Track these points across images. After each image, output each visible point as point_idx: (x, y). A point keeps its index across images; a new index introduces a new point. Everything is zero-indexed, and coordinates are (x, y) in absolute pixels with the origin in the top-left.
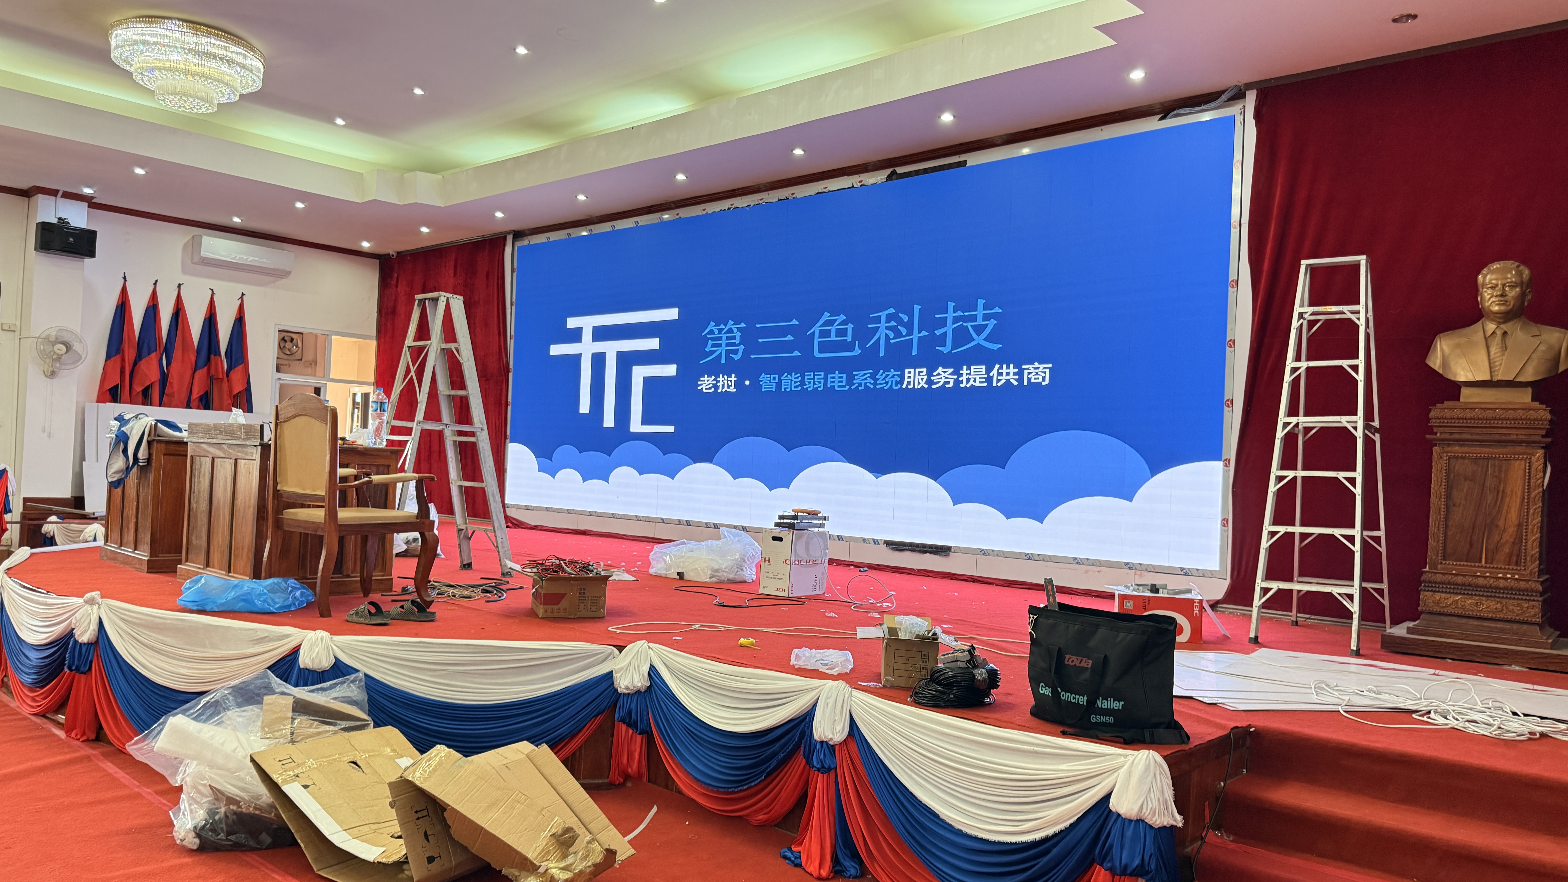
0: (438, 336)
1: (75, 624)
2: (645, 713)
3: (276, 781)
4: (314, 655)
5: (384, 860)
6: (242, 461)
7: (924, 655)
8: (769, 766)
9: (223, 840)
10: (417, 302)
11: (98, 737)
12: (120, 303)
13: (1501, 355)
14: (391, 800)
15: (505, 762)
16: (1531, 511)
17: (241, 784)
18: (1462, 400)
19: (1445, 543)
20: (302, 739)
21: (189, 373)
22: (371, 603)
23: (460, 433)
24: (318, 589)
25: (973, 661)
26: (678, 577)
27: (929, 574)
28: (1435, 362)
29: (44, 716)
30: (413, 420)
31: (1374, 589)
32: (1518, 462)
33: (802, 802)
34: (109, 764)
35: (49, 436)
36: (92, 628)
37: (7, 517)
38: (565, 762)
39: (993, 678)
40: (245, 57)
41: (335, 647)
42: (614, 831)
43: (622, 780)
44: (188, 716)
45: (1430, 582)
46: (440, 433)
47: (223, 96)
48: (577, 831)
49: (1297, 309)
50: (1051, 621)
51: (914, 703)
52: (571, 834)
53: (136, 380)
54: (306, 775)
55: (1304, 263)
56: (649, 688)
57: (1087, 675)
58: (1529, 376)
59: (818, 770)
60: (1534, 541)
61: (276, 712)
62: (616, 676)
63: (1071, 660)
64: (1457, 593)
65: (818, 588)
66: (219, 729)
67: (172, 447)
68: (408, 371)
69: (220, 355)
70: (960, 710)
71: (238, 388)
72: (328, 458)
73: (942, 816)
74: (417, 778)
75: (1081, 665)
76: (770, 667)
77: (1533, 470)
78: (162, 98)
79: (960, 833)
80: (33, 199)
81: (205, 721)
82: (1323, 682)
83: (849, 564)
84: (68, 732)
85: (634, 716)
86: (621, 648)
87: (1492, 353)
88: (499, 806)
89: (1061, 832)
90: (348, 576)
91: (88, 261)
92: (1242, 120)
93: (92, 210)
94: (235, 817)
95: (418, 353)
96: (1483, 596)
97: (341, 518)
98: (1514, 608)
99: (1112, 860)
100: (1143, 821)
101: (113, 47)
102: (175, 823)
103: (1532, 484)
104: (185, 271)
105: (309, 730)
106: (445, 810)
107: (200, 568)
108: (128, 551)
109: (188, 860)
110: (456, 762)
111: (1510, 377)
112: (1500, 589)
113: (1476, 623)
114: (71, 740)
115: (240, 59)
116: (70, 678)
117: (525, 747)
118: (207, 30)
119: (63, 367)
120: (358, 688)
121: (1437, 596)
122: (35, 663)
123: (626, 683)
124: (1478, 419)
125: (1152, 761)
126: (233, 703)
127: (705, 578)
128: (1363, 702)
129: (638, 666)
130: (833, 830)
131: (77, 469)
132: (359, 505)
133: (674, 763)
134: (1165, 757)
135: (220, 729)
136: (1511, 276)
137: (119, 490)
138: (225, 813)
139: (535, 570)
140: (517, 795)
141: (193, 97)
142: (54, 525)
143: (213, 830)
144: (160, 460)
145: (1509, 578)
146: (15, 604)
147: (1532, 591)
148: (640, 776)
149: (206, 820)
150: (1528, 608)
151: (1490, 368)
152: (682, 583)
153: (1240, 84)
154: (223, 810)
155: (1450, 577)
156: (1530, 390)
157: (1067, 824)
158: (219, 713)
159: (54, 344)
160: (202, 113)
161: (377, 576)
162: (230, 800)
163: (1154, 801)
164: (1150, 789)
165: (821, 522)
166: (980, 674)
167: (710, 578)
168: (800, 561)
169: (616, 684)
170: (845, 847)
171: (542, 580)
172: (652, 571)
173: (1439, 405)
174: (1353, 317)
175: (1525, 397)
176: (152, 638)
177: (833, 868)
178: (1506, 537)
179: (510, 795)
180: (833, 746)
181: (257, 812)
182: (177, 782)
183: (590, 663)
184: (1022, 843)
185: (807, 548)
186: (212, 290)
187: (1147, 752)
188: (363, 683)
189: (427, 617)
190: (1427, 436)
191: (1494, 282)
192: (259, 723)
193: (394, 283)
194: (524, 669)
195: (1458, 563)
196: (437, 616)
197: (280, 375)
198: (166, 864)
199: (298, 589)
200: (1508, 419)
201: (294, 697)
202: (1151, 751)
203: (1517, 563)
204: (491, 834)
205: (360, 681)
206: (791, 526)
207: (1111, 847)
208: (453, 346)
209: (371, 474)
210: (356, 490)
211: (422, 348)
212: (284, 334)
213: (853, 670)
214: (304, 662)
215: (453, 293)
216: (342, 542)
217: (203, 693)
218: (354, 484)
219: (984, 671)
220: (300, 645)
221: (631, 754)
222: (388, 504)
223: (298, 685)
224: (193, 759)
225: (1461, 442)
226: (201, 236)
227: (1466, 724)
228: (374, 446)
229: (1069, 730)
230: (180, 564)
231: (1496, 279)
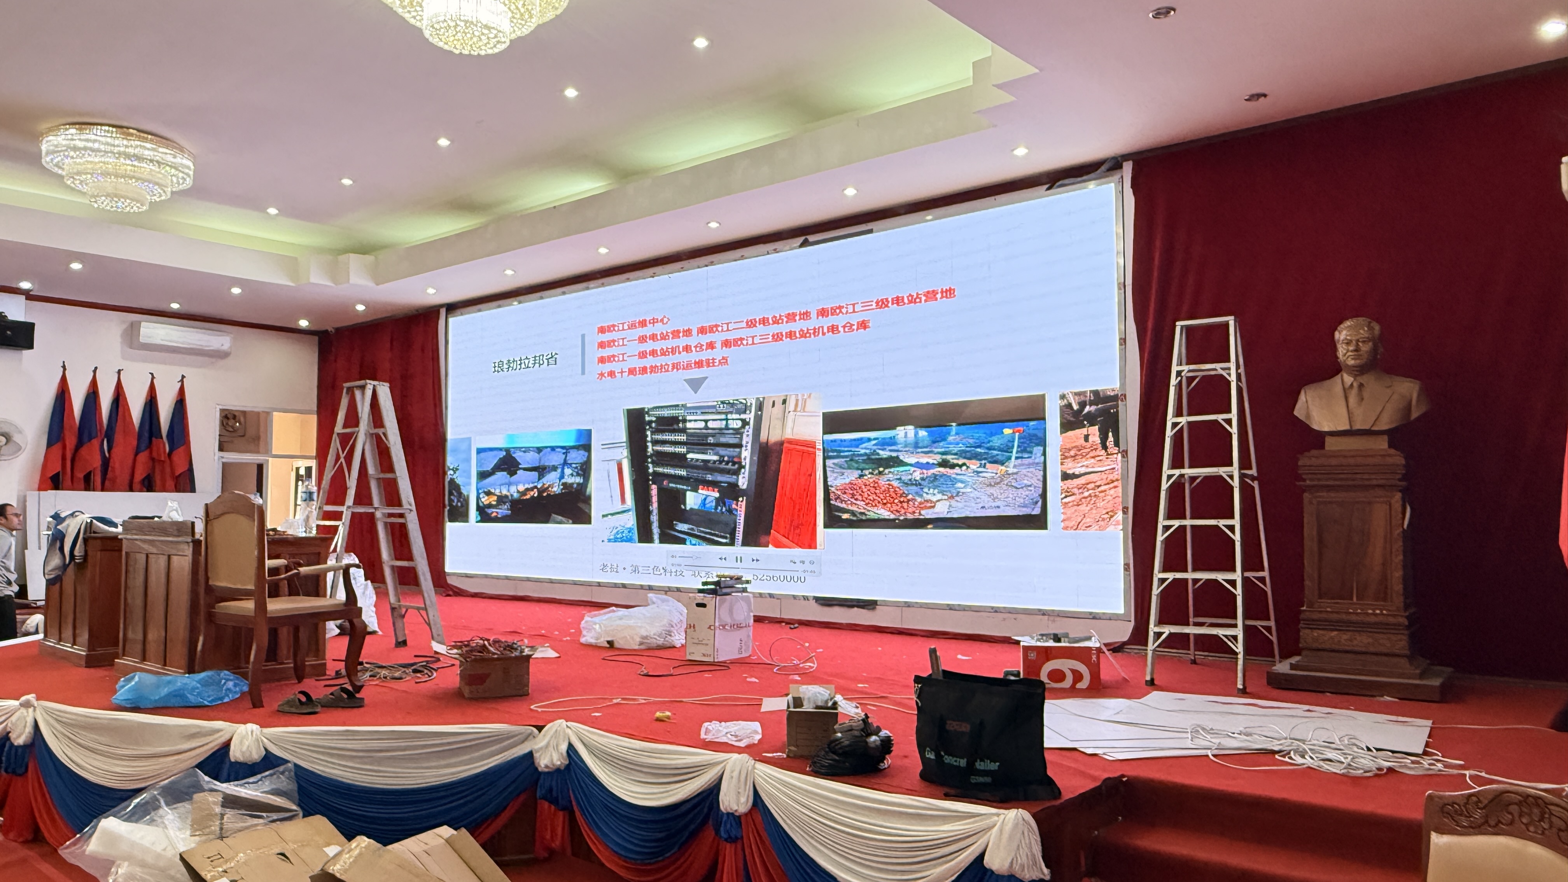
0: (366, 422)
1: (11, 727)
2: (566, 791)
3: (205, 877)
4: (245, 748)
6: (176, 557)
7: (824, 725)
8: (681, 838)
10: (345, 391)
11: (35, 837)
12: (60, 391)
13: (1358, 406)
15: (426, 847)
16: (1394, 550)
18: (1327, 448)
19: (1319, 583)
20: (231, 835)
21: (131, 456)
22: (301, 692)
23: (391, 515)
24: (250, 678)
25: (867, 728)
26: (608, 646)
27: (858, 628)
28: (1299, 412)
30: (344, 505)
31: (1262, 626)
32: (1380, 505)
33: (713, 870)
34: (46, 866)
36: (27, 730)
38: (484, 846)
39: (886, 745)
40: (175, 157)
41: (265, 740)
43: (547, 855)
44: (119, 818)
45: (1308, 620)
46: (372, 516)
47: (155, 195)
49: (1175, 368)
50: (933, 690)
51: (812, 773)
53: (78, 467)
54: (235, 870)
55: (1179, 324)
56: (568, 767)
57: (965, 739)
58: (1384, 425)
59: (726, 840)
60: (1397, 578)
61: (205, 809)
62: (536, 755)
63: (951, 725)
64: (1333, 630)
65: (743, 651)
66: (149, 827)
67: (108, 543)
68: (338, 458)
69: (162, 438)
70: (853, 777)
71: (180, 469)
72: (255, 551)
74: (338, 869)
75: (961, 730)
76: (681, 743)
77: (1393, 511)
78: (94, 200)
81: (136, 821)
82: (1199, 726)
83: (779, 621)
84: (6, 834)
85: (554, 794)
86: (540, 728)
87: (1351, 404)
90: (282, 663)
91: (26, 353)
92: (1121, 189)
93: (28, 302)
95: (347, 440)
96: (1356, 631)
97: (272, 611)
98: (1384, 642)
100: (1015, 875)
101: (43, 153)
103: (1393, 525)
104: (124, 357)
105: (237, 824)
107: (136, 662)
108: (67, 647)
110: (375, 852)
111: (1367, 427)
112: (1371, 624)
113: (1352, 656)
114: (9, 843)
115: (170, 158)
116: (7, 781)
117: (446, 831)
118: (136, 135)
120: (288, 778)
121: (1315, 633)
123: (545, 762)
124: (1342, 466)
125: (1020, 819)
126: (162, 802)
127: (634, 646)
128: (1233, 744)
129: (557, 746)
132: (290, 594)
133: (595, 838)
134: (1034, 816)
135: (151, 827)
136: (1364, 333)
137: (57, 586)
139: (460, 651)
140: (435, 880)
141: (124, 198)
144: (97, 556)
145: (1378, 614)
147: (1400, 625)
148: (564, 850)
150: (1396, 641)
151: (1349, 418)
152: (611, 652)
153: (1117, 156)
155: (1326, 615)
158: (149, 813)
160: (134, 212)
161: (310, 661)
163: (1022, 858)
164: (1019, 846)
165: (744, 586)
166: (873, 740)
167: (640, 645)
168: (724, 627)
169: (537, 761)
171: (467, 661)
172: (583, 640)
173: (1306, 454)
174: (1224, 373)
175: (1382, 444)
176: (87, 738)
178: (1373, 575)
180: (739, 817)
183: (509, 744)
185: (731, 612)
186: (152, 374)
187: (1016, 810)
188: (293, 774)
189: (355, 702)
190: (1298, 483)
191: (1347, 338)
192: (189, 820)
193: (332, 358)
194: (445, 753)
195: (1333, 601)
196: (366, 702)
197: (222, 454)
199: (231, 680)
200: (1369, 466)
201: (224, 793)
202: (1020, 810)
203: (1385, 599)
205: (290, 771)
206: (713, 592)
208: (380, 431)
209: (301, 565)
210: (286, 582)
211: (351, 434)
212: (227, 413)
213: (760, 741)
214: (235, 756)
215: (379, 380)
216: (274, 634)
217: (138, 791)
218: (283, 576)
219: (877, 738)
220: (230, 740)
221: (553, 831)
222: (321, 593)
223: (228, 780)
224: (125, 859)
225: (1329, 488)
226: (140, 323)
227: (1322, 763)
228: (304, 535)
229: (952, 792)
230: (118, 659)
231: (1350, 335)
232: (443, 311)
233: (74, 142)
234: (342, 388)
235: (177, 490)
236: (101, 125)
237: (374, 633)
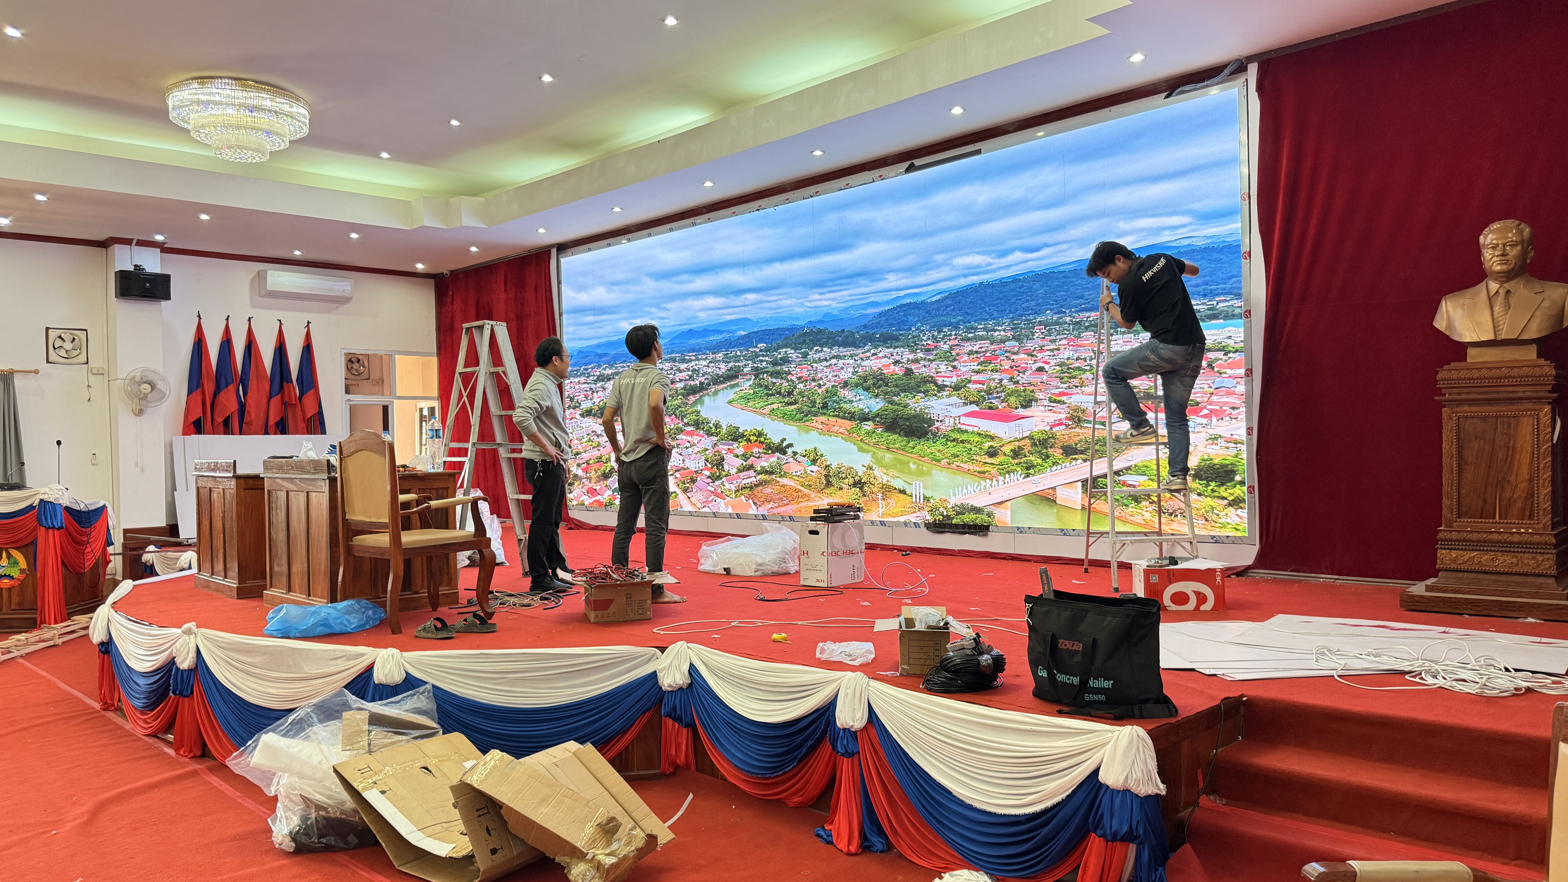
0: (486, 362)
1: (176, 653)
2: (689, 708)
3: (357, 788)
4: (387, 671)
5: (454, 855)
6: (314, 494)
7: (936, 644)
8: (800, 753)
9: (316, 843)
10: (464, 330)
11: (204, 753)
12: (197, 340)
13: (1504, 315)
14: (454, 801)
15: (555, 760)
16: (1542, 466)
17: (328, 793)
18: (1468, 361)
19: (1459, 501)
20: (378, 749)
21: (265, 400)
22: (437, 619)
24: (388, 608)
25: (978, 647)
26: (725, 573)
27: (970, 554)
28: (1440, 323)
29: (155, 736)
30: (468, 442)
32: (1526, 419)
33: (831, 785)
34: (215, 778)
35: (142, 470)
36: (190, 656)
37: (110, 550)
38: (612, 762)
39: (999, 663)
40: (292, 107)
41: (405, 663)
42: (655, 819)
43: (672, 770)
44: (278, 733)
45: (1446, 540)
46: (495, 452)
47: (275, 145)
48: (620, 821)
50: (1045, 609)
51: (926, 690)
52: (614, 823)
53: (217, 412)
54: (383, 781)
56: (690, 685)
57: (1078, 658)
58: (1533, 333)
59: (843, 755)
60: (1545, 495)
61: (354, 726)
62: (660, 675)
63: (1064, 644)
64: (1472, 550)
65: (856, 576)
66: (305, 743)
67: (250, 482)
68: (461, 396)
69: (292, 382)
70: (967, 695)
71: (311, 412)
72: (389, 488)
73: (954, 793)
74: (475, 780)
75: (1073, 648)
76: (797, 662)
77: (1541, 425)
78: (219, 152)
79: (970, 808)
80: (110, 249)
81: (293, 736)
82: (1324, 648)
83: (892, 548)
84: (177, 750)
85: (678, 712)
86: (663, 649)
87: (1496, 313)
88: (549, 802)
89: (1059, 804)
90: (417, 593)
91: (164, 303)
92: (1245, 93)
93: (163, 254)
94: (324, 822)
95: (467, 378)
96: (1498, 551)
97: (406, 543)
98: (1529, 562)
99: (1103, 827)
100: (1129, 791)
101: (170, 109)
102: (273, 829)
103: (1541, 439)
104: (253, 305)
105: (383, 740)
106: (501, 808)
107: (283, 593)
108: (219, 580)
109: (285, 862)
110: (508, 765)
111: (1514, 336)
112: (1515, 543)
113: (1493, 577)
114: (180, 757)
115: (286, 108)
116: (175, 702)
117: (572, 745)
118: (254, 86)
119: (149, 405)
120: (428, 698)
121: (1454, 554)
122: (144, 688)
123: (669, 682)
124: (1485, 378)
125: (1135, 736)
126: (315, 719)
127: (750, 572)
128: (1361, 665)
129: (679, 665)
130: (859, 810)
131: (170, 499)
132: (422, 527)
133: (717, 753)
134: (1150, 732)
135: (307, 743)
136: (1512, 236)
138: (316, 818)
139: (584, 579)
140: (565, 790)
141: (246, 149)
142: (153, 554)
143: (306, 834)
144: (241, 494)
145: (1523, 533)
146: (122, 636)
147: (1546, 544)
148: (688, 765)
149: (299, 826)
150: (1543, 560)
151: (1494, 328)
152: (728, 579)
153: (1241, 58)
154: (313, 816)
155: (1465, 535)
156: (1535, 346)
157: (1064, 796)
158: (304, 730)
159: (140, 383)
160: (256, 163)
161: (443, 590)
162: (319, 807)
163: (1138, 773)
164: (1133, 761)
165: (856, 513)
166: (985, 659)
167: (755, 572)
168: (837, 552)
169: (660, 682)
170: (871, 824)
171: (592, 588)
172: (701, 568)
173: (1446, 367)
175: (1531, 354)
176: (242, 661)
177: (861, 844)
178: (1518, 493)
179: (558, 791)
180: (855, 732)
181: (343, 817)
182: (271, 793)
183: (633, 665)
184: (1025, 815)
185: (843, 539)
186: (280, 321)
187: (1130, 727)
188: (431, 694)
189: (488, 628)
190: (1436, 398)
191: (1494, 242)
192: (340, 737)
193: (449, 300)
194: (576, 673)
195: (1473, 520)
196: (497, 627)
197: (349, 396)
198: (267, 867)
199: (370, 608)
200: (1514, 377)
201: (370, 711)
202: (1135, 726)
203: (1531, 517)
204: (543, 827)
205: (429, 692)
206: (826, 520)
207: (1102, 816)
208: (500, 370)
209: (430, 499)
210: (417, 515)
211: (473, 373)
212: (350, 356)
213: (874, 660)
214: (378, 678)
215: (497, 320)
216: (408, 563)
217: (291, 711)
218: (415, 509)
219: (989, 657)
220: (374, 663)
221: (678, 746)
222: (450, 525)
223: (373, 700)
224: (285, 771)
225: (1470, 402)
226: (266, 271)
227: (1454, 683)
228: (432, 471)
229: (1066, 709)
230: (266, 590)
231: (1497, 239)
232: (554, 251)
233: (198, 96)
234: (462, 329)
235: (309, 432)
236: (221, 78)
237: (502, 564)
